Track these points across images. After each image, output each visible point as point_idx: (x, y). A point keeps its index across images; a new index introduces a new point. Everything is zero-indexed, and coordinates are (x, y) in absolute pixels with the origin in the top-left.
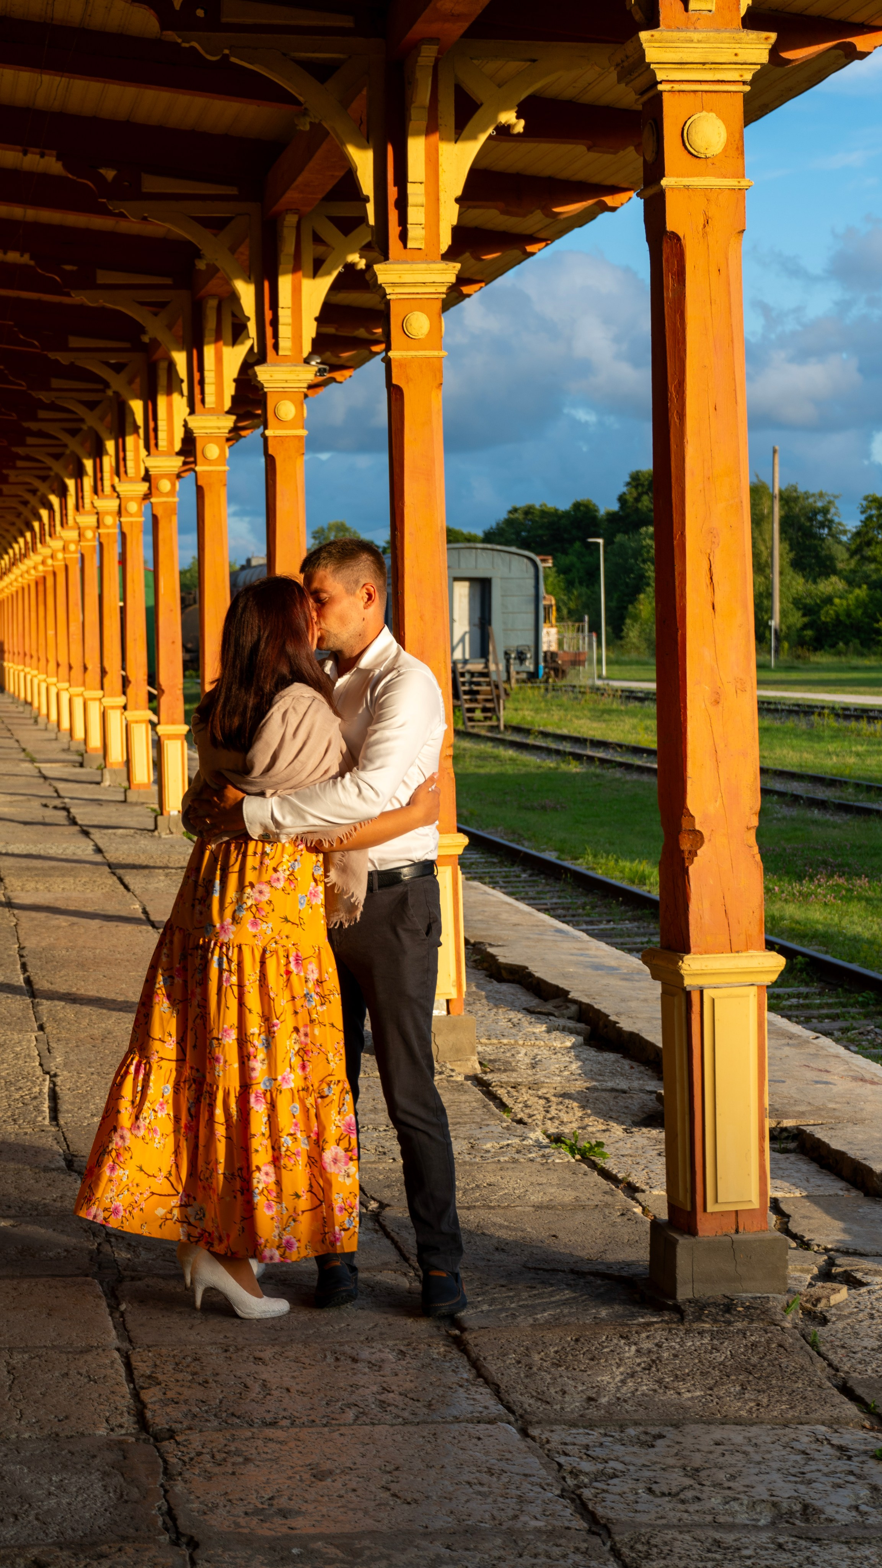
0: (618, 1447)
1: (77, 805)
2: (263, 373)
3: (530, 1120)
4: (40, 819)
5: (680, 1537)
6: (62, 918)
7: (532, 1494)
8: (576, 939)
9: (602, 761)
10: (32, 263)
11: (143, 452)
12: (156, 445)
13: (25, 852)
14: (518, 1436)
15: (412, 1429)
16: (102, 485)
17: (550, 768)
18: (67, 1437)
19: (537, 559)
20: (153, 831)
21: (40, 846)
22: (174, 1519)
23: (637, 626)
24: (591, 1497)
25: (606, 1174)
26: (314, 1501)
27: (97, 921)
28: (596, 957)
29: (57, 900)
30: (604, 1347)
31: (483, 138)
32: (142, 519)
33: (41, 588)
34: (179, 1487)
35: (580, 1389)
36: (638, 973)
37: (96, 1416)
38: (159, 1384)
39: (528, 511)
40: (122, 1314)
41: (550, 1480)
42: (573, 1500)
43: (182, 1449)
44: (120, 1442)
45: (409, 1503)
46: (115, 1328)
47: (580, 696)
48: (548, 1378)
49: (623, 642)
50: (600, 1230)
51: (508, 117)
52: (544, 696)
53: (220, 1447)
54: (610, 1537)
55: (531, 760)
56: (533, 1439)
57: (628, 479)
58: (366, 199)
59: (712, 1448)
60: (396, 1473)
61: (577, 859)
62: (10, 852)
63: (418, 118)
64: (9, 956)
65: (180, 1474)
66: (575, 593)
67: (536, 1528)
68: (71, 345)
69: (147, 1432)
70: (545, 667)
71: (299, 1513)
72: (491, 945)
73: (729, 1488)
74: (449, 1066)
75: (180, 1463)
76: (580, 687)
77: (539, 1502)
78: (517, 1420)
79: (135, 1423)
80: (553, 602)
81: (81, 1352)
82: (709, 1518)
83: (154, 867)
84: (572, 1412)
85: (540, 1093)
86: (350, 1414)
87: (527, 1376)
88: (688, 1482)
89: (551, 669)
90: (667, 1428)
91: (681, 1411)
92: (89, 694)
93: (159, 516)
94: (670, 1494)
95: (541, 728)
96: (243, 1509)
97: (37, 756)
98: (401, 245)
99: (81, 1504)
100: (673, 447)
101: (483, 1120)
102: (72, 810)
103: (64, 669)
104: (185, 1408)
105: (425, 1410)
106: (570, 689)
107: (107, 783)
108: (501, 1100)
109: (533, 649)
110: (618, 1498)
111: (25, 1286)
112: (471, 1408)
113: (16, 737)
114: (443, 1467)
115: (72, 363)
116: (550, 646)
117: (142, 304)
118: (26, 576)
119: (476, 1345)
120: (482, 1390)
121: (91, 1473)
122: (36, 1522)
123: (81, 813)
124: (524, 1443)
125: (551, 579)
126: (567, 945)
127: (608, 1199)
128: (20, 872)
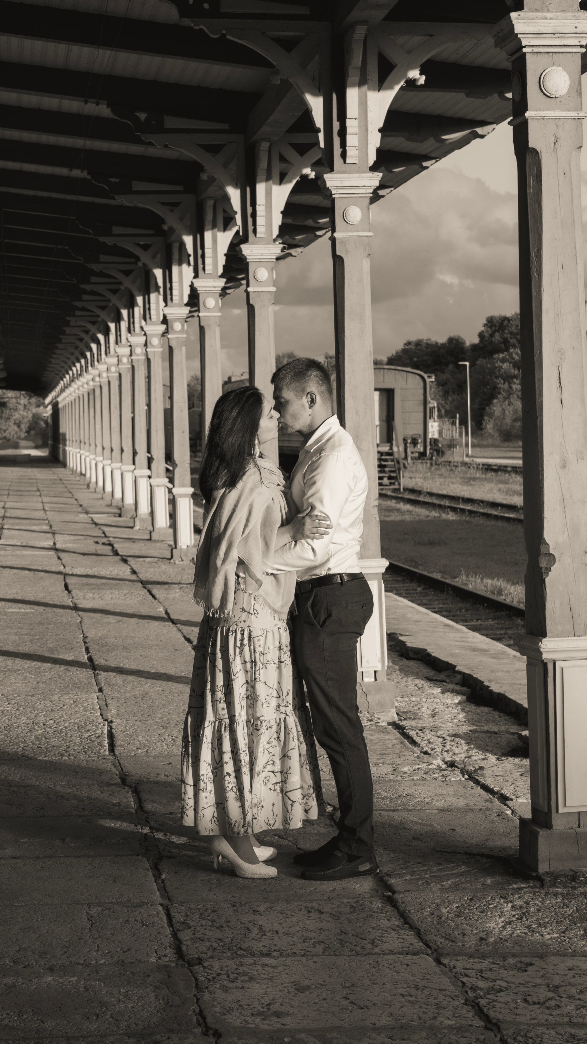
0: (502, 971)
1: (118, 542)
2: (246, 249)
3: (432, 752)
4: (94, 552)
5: (547, 1032)
6: (112, 617)
7: (445, 1002)
8: (457, 630)
9: (471, 512)
10: (89, 177)
11: (162, 304)
12: (172, 299)
13: (85, 574)
14: (434, 964)
15: (363, 958)
16: (134, 327)
17: (435, 517)
18: (130, 963)
19: (425, 376)
20: (170, 559)
21: (94, 569)
22: (204, 1018)
23: (492, 421)
24: (485, 1004)
25: (486, 788)
26: (298, 1006)
27: (135, 619)
28: (473, 643)
29: (107, 605)
30: (490, 904)
31: (397, 88)
32: (161, 349)
33: (91, 397)
34: (206, 996)
35: (475, 932)
36: (502, 654)
37: (148, 949)
38: (190, 928)
39: (418, 343)
40: (163, 881)
41: (457, 993)
42: (473, 1007)
43: (208, 971)
44: (166, 966)
45: (362, 1008)
46: (159, 890)
47: (454, 468)
48: (453, 924)
49: (482, 432)
50: (484, 825)
51: (414, 74)
52: (430, 469)
53: (232, 970)
54: (499, 1032)
55: (422, 512)
56: (444, 965)
57: (485, 322)
58: (318, 130)
59: (567, 972)
60: (352, 988)
61: (455, 578)
62: (74, 573)
63: (353, 76)
64: (77, 642)
65: (207, 988)
66: (450, 399)
67: (449, 1025)
68: (114, 232)
69: (184, 960)
70: (431, 449)
71: (288, 1014)
72: (401, 635)
73: (579, 999)
74: (376, 716)
75: (206, 980)
76: (454, 462)
77: (451, 1007)
78: (433, 953)
79: (175, 954)
80: (436, 405)
81: (137, 906)
82: (566, 1019)
83: (172, 583)
84: (470, 947)
85: (438, 734)
86: (320, 948)
87: (438, 924)
88: (551, 995)
89: (434, 450)
90: (535, 959)
91: (544, 947)
92: (125, 468)
93: (173, 347)
94: (539, 1003)
95: (429, 490)
96: (250, 1011)
97: (90, 510)
98: (342, 161)
99: (141, 1008)
100: (534, 294)
101: (401, 752)
102: (115, 546)
103: (107, 451)
104: (208, 944)
105: (370, 946)
106: (447, 464)
107: (137, 527)
108: (412, 738)
109: (422, 437)
110: (504, 1005)
111: (97, 862)
112: (401, 945)
113: (75, 497)
114: (384, 984)
115: (115, 244)
116: (433, 435)
117: (164, 204)
118: (81, 389)
119: (403, 903)
120: (407, 932)
121: (146, 987)
122: (111, 1020)
123: (123, 548)
124: (438, 969)
125: (433, 390)
126: (453, 635)
127: (488, 804)
128: (82, 586)
